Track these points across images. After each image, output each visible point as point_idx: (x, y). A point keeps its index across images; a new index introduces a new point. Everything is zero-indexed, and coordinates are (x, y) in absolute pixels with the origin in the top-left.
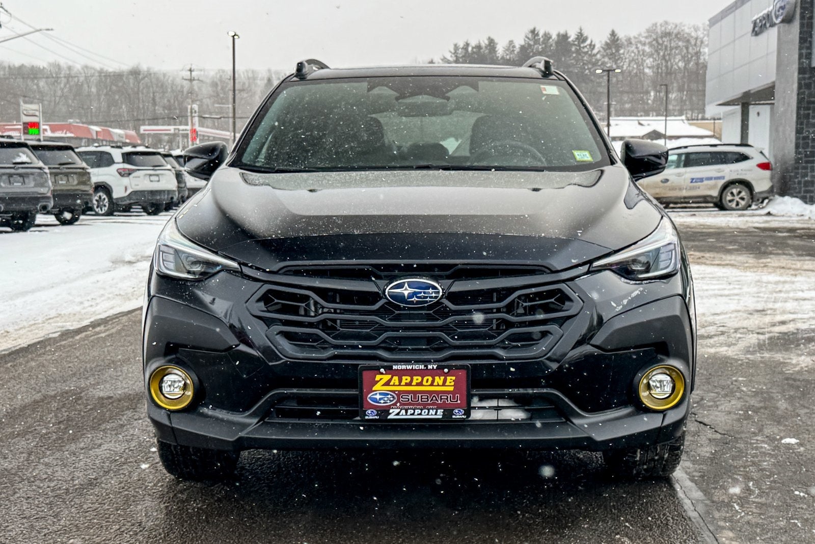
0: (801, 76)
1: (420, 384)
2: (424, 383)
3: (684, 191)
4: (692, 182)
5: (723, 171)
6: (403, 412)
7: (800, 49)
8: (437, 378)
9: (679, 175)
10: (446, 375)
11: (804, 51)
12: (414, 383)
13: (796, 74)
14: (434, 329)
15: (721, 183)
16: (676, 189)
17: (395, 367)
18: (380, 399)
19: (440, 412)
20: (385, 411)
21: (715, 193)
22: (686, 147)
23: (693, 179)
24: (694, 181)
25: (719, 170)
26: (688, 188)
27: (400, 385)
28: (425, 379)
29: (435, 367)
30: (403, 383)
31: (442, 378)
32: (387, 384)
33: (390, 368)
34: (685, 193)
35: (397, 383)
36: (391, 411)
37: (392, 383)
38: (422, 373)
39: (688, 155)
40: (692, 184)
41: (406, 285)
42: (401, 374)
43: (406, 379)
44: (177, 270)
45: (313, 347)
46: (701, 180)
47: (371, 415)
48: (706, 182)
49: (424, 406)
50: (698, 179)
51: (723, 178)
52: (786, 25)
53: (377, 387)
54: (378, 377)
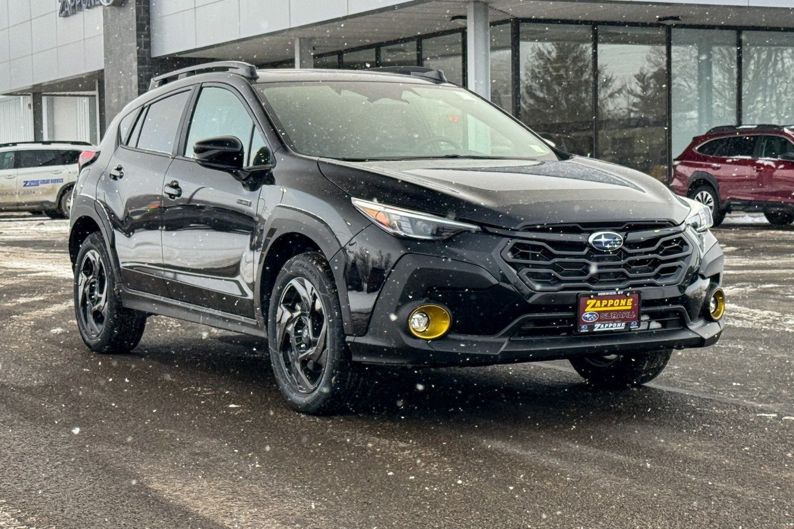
0: (141, 67)
1: (612, 305)
2: (615, 305)
3: (17, 196)
4: (25, 186)
5: (61, 173)
6: (602, 326)
7: (138, 36)
8: (622, 300)
9: (10, 177)
10: (627, 298)
11: (143, 39)
12: (609, 305)
13: (135, 64)
14: (619, 266)
15: (59, 186)
16: (7, 193)
17: (599, 294)
18: (589, 317)
19: (624, 324)
20: (591, 326)
21: (53, 199)
22: (14, 144)
23: (27, 182)
24: (28, 184)
25: (56, 172)
26: (22, 192)
27: (601, 307)
28: (615, 302)
29: (622, 292)
30: (603, 306)
31: (625, 300)
32: (594, 306)
33: (596, 295)
34: (17, 199)
35: (599, 306)
36: (596, 325)
37: (596, 306)
38: (613, 298)
39: (17, 153)
40: (25, 188)
41: (603, 236)
42: (602, 298)
43: (605, 302)
44: (415, 234)
45: (548, 282)
46: (36, 183)
47: (584, 329)
48: (41, 186)
49: (614, 321)
50: (33, 182)
51: (61, 180)
52: (116, 9)
53: (588, 309)
54: (589, 302)
